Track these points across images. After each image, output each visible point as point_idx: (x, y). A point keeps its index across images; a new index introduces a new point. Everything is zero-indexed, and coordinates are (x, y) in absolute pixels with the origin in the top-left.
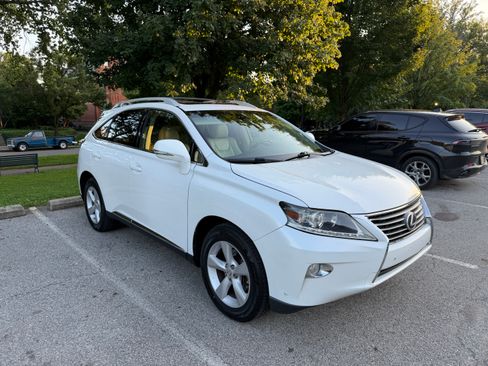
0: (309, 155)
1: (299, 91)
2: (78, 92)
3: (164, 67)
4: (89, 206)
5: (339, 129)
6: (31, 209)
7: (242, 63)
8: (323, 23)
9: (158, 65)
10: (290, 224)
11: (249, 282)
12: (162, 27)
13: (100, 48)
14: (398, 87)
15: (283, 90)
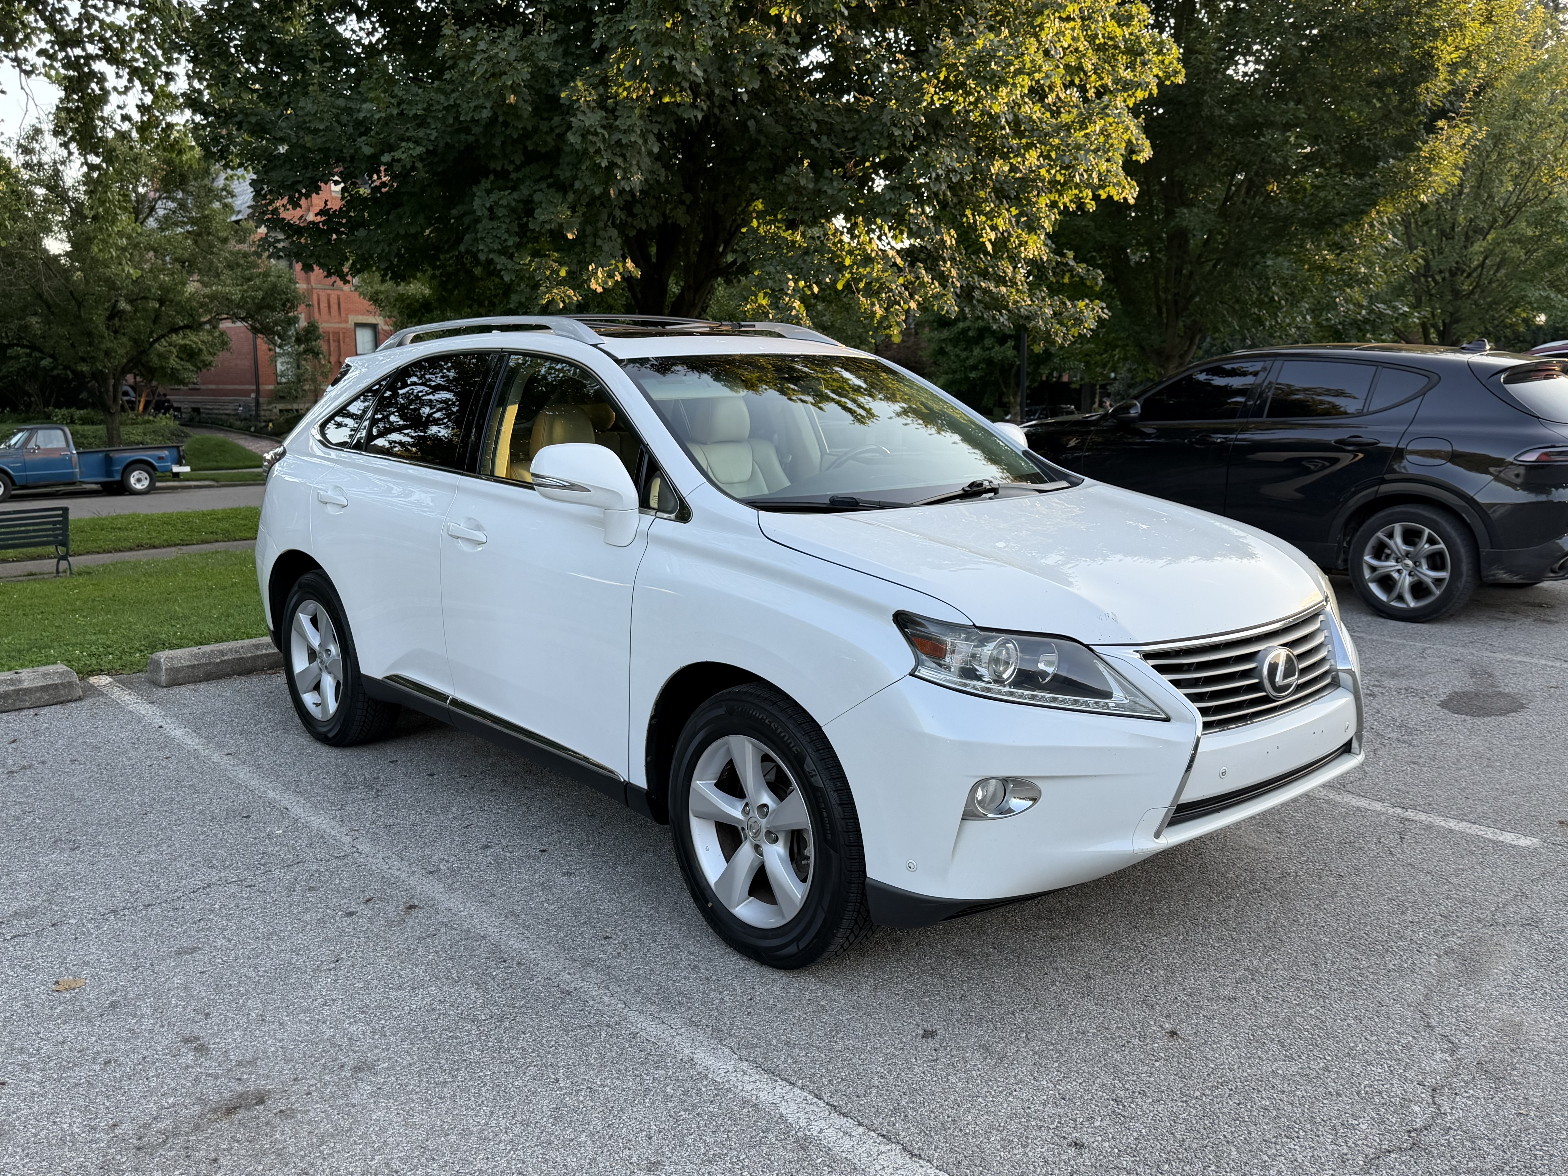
0: (995, 490)
1: (1001, 281)
2: (193, 286)
3: (528, 208)
4: (300, 663)
5: (1135, 412)
6: (93, 680)
7: (799, 190)
8: (1083, 45)
9: (507, 198)
10: (923, 672)
11: (810, 851)
12: (525, 71)
13: (308, 140)
14: (1370, 264)
15: (943, 279)
